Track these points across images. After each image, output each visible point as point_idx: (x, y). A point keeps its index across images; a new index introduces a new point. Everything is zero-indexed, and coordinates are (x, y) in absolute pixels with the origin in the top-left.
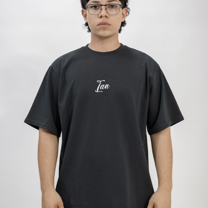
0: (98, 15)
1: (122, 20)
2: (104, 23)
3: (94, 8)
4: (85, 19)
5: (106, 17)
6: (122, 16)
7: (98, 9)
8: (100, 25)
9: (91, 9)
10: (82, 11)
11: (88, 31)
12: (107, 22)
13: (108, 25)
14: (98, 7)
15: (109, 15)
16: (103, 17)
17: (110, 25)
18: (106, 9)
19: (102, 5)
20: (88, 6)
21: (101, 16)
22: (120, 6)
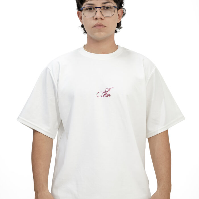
0: (93, 17)
1: (118, 21)
2: (99, 25)
5: (101, 19)
6: (118, 17)
9: (86, 11)
10: (78, 13)
11: (84, 33)
12: (103, 24)
15: (104, 18)
16: (98, 19)
17: (106, 27)
18: (101, 11)
19: (96, 8)
20: (83, 9)
21: (96, 18)
22: (115, 8)
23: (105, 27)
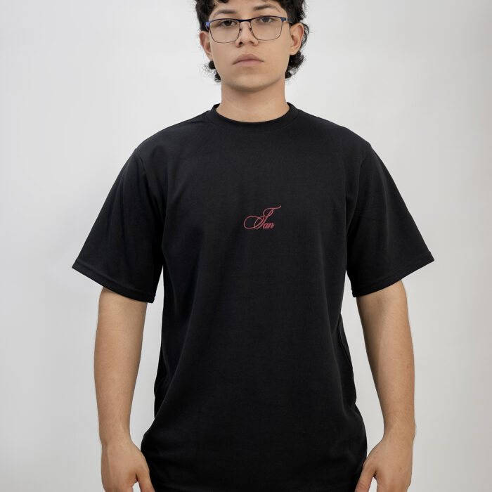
23: (262, 63)
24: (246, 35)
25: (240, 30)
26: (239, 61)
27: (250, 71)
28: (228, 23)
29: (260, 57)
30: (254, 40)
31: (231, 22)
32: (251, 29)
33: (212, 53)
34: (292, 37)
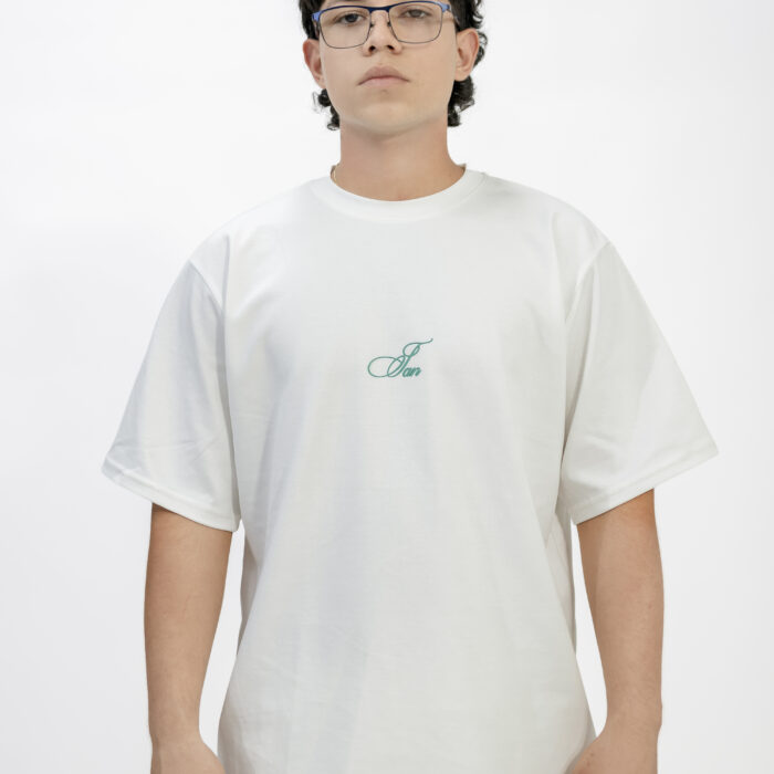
3: (344, 21)
4: (317, 79)
7: (359, 24)
8: (367, 83)
13: (397, 81)
14: (359, 18)
24: (380, 35)
25: (371, 26)
26: (370, 79)
27: (386, 96)
28: (351, 18)
29: (405, 72)
30: (394, 43)
31: (357, 16)
32: (389, 24)
33: (324, 75)
34: (460, 51)
